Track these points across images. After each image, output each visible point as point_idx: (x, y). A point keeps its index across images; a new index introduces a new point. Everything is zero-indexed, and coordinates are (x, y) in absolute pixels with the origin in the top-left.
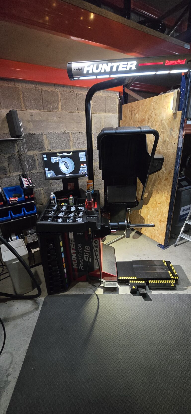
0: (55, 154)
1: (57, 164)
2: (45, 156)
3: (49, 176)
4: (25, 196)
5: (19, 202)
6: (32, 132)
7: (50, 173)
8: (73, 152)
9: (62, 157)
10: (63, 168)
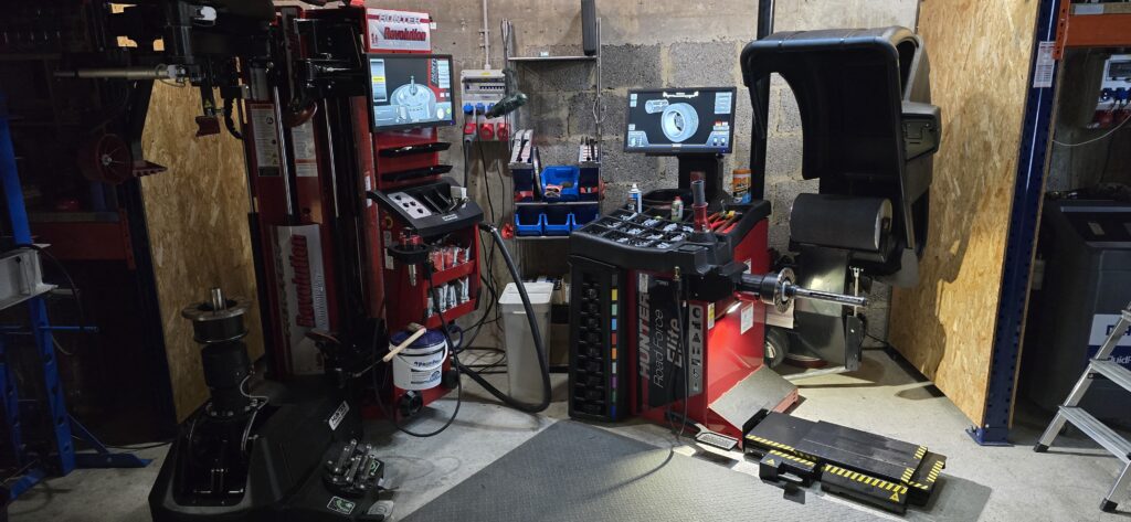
0: (656, 94)
1: (658, 116)
2: (634, 97)
3: (632, 143)
4: (579, 186)
5: (565, 198)
6: (635, 42)
7: (637, 138)
8: (701, 90)
9: (672, 101)
10: (669, 127)
